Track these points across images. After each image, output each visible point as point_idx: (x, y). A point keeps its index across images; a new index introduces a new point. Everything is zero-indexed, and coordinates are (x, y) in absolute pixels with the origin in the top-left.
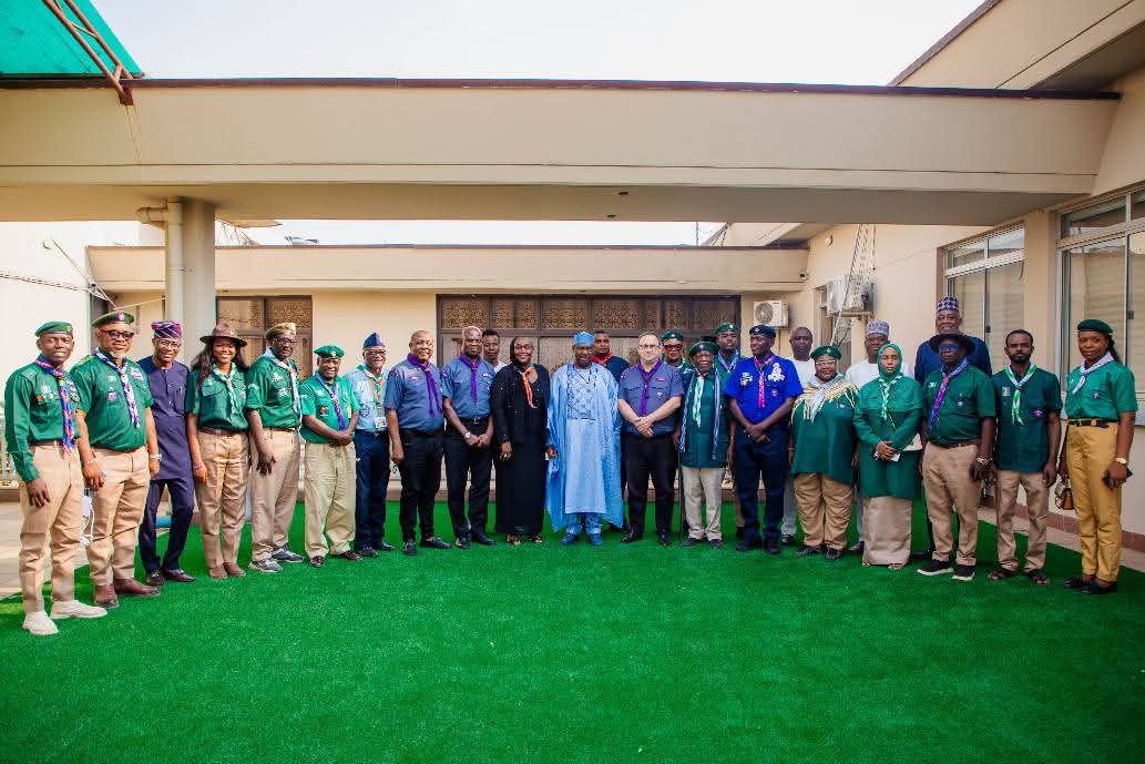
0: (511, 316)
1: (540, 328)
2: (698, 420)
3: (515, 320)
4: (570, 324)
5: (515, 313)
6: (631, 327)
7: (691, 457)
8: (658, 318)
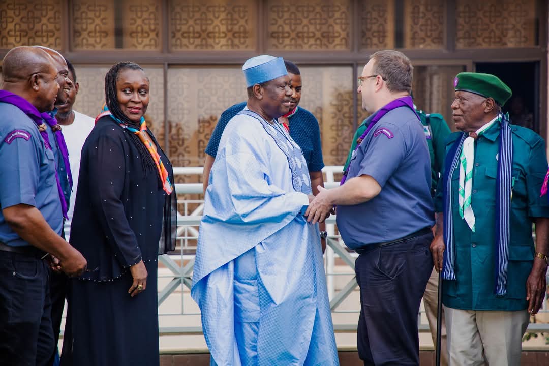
0: (110, 25)
1: (167, 48)
2: (470, 218)
3: (119, 33)
4: (223, 41)
5: (118, 19)
6: (338, 48)
7: (462, 290)
8: (390, 27)
